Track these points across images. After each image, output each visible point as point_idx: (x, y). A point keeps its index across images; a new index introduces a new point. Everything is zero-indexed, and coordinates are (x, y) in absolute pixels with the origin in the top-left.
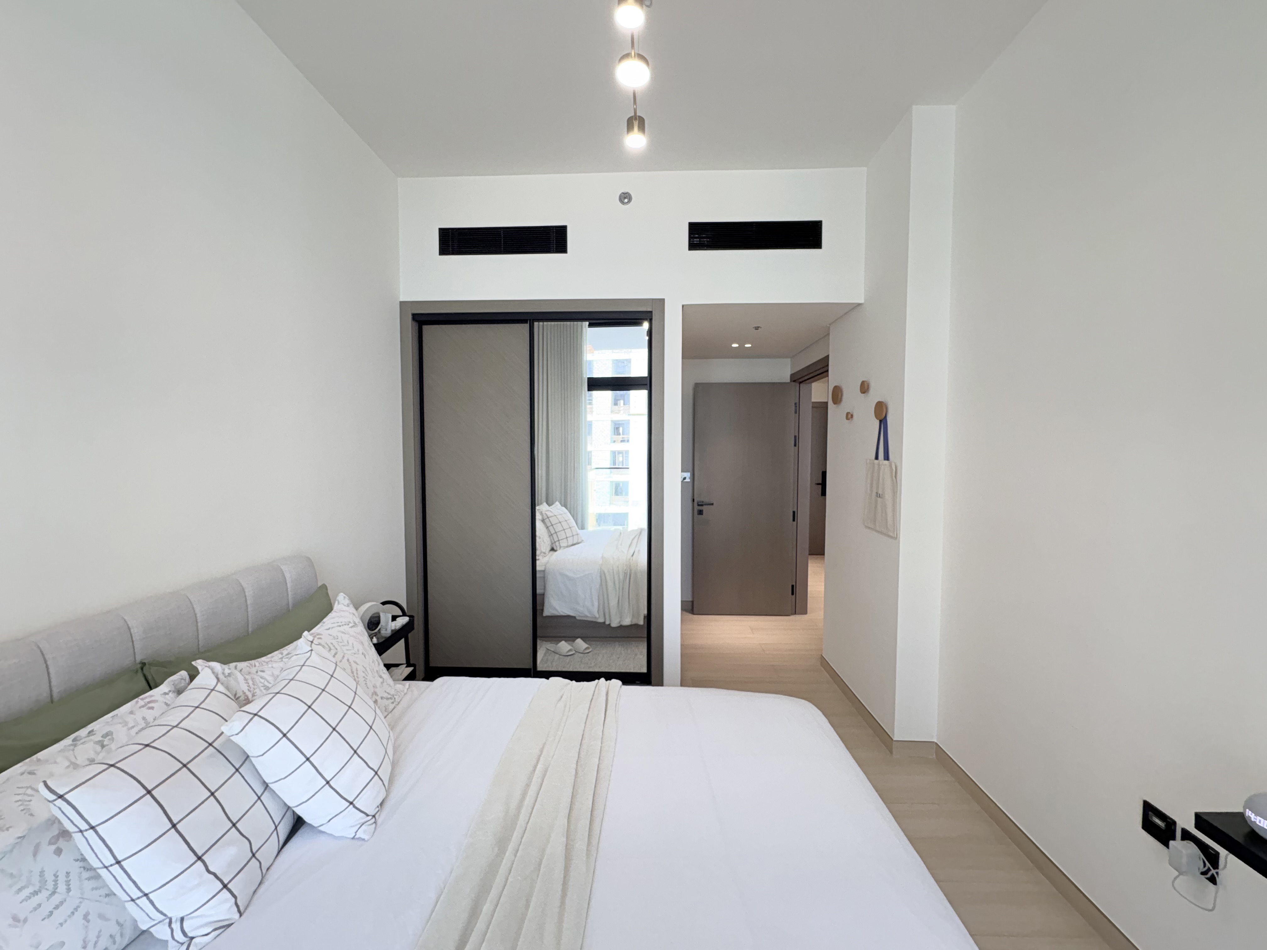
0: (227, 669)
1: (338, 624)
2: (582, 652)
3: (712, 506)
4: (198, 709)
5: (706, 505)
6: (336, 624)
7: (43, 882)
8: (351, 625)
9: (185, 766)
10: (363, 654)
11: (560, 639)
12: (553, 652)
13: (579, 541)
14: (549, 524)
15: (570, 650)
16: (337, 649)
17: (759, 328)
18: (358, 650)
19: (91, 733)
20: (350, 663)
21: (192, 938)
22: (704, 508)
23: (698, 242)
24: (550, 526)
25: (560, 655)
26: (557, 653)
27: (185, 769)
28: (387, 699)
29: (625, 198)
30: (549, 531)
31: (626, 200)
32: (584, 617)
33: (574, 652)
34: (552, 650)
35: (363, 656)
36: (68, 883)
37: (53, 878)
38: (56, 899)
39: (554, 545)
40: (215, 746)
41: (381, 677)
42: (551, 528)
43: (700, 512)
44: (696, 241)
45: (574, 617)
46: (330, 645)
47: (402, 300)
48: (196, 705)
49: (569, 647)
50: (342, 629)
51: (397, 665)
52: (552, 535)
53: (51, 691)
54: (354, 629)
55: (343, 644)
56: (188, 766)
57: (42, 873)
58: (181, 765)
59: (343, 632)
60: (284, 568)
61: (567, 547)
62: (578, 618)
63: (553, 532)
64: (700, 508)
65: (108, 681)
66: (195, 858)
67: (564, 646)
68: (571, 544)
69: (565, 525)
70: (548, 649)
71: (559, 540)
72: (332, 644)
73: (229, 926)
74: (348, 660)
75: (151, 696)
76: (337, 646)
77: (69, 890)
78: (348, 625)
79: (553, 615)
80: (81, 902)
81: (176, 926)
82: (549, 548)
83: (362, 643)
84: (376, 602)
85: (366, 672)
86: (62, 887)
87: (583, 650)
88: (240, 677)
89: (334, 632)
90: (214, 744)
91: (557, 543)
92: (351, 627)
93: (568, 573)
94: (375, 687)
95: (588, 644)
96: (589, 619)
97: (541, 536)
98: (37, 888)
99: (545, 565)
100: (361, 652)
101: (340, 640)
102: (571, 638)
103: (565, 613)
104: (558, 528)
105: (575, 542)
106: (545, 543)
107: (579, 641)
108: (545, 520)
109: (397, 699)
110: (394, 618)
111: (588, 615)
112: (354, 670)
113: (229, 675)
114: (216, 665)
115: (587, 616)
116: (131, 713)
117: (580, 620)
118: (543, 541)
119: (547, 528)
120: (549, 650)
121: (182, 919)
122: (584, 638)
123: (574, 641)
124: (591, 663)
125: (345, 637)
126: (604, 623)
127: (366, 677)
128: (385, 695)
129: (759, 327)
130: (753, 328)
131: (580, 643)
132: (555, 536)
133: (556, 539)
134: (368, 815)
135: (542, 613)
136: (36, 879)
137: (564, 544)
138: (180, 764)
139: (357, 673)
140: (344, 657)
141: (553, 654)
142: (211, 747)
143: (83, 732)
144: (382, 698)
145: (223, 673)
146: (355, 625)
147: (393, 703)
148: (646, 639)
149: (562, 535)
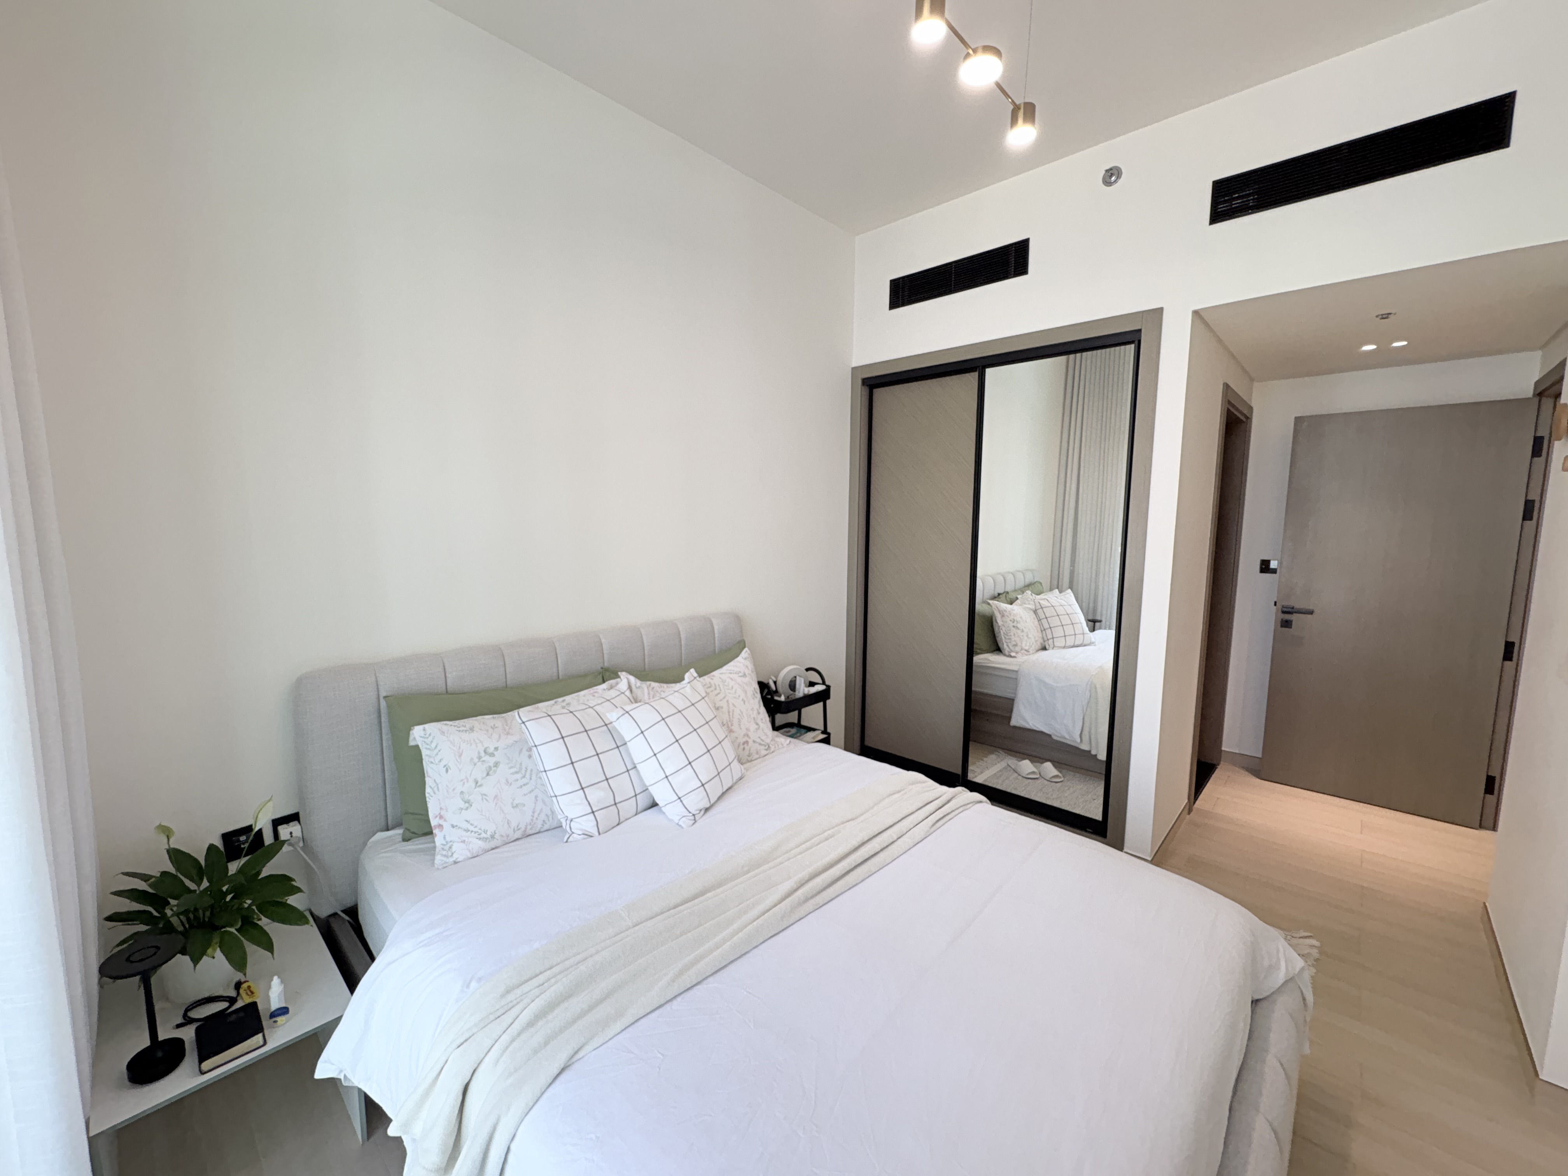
0: (639, 683)
1: (730, 672)
2: (1048, 779)
3: (1309, 616)
4: (608, 702)
5: (1296, 612)
6: (729, 672)
7: (521, 769)
8: (740, 674)
9: (586, 731)
10: (743, 700)
11: (1026, 756)
12: (1014, 770)
13: (1086, 642)
14: (1042, 616)
15: (1033, 773)
16: (721, 690)
17: (1390, 316)
18: (739, 696)
19: (563, 701)
20: (729, 704)
21: (573, 833)
22: (1294, 617)
23: (1229, 207)
24: (1043, 619)
25: (1019, 775)
26: (1016, 772)
27: (585, 733)
28: (760, 744)
29: (1112, 175)
30: (1041, 624)
31: (1113, 178)
32: (1060, 737)
33: (1038, 776)
34: (1013, 767)
35: (742, 703)
36: (531, 775)
37: (525, 769)
38: (525, 781)
39: (1046, 643)
40: (609, 728)
41: (757, 724)
42: (1044, 621)
43: (1286, 624)
44: (1221, 207)
45: (1050, 736)
46: (717, 685)
47: (854, 365)
48: (608, 699)
49: (1034, 769)
50: (731, 676)
51: (814, 730)
52: (1044, 630)
53: (558, 673)
54: (743, 679)
55: (728, 688)
56: (589, 732)
57: (521, 764)
58: (584, 730)
59: (731, 679)
60: (714, 622)
61: (1064, 647)
62: (1055, 738)
63: (1046, 626)
64: (1287, 617)
65: (584, 676)
66: (580, 788)
67: (1026, 766)
68: (1072, 644)
69: (1065, 620)
70: (1008, 765)
71: (1053, 638)
72: (719, 685)
73: (592, 836)
74: (728, 701)
75: (597, 689)
76: (722, 688)
77: (531, 779)
78: (738, 674)
79: (1021, 726)
80: (535, 788)
81: (568, 822)
82: (1039, 646)
83: (746, 692)
84: (799, 666)
85: (742, 715)
86: (528, 776)
87: (1050, 777)
88: (646, 691)
89: (724, 677)
90: (608, 726)
91: (1050, 642)
92: (740, 676)
93: (1047, 680)
94: (748, 730)
95: (1058, 770)
96: (1069, 742)
97: (1024, 629)
98: (517, 770)
99: (1020, 665)
100: (741, 698)
101: (726, 684)
102: (1037, 759)
103: (1038, 728)
104: (1054, 622)
105: (1077, 643)
106: (1029, 638)
107: (1048, 765)
108: (1038, 611)
109: (772, 748)
110: (812, 684)
111: (1067, 736)
112: (731, 710)
113: (639, 687)
114: (632, 679)
115: (1065, 738)
116: (584, 696)
117: (1057, 741)
118: (1027, 636)
119: (1039, 620)
120: (1010, 766)
121: (571, 820)
122: (1057, 764)
123: (1042, 763)
124: (1052, 795)
125: (732, 683)
126: (1090, 752)
127: (741, 719)
128: (759, 740)
129: (1390, 314)
130: (1377, 316)
131: (1049, 769)
132: (1048, 631)
133: (1050, 636)
134: (690, 813)
135: (1009, 723)
136: (518, 766)
137: (1060, 642)
138: (583, 728)
139: (733, 714)
140: (724, 698)
141: (1012, 771)
142: (605, 727)
143: (560, 700)
144: (754, 742)
145: (635, 685)
146: (744, 675)
147: (766, 750)
148: (1103, 777)
149: (1058, 632)
